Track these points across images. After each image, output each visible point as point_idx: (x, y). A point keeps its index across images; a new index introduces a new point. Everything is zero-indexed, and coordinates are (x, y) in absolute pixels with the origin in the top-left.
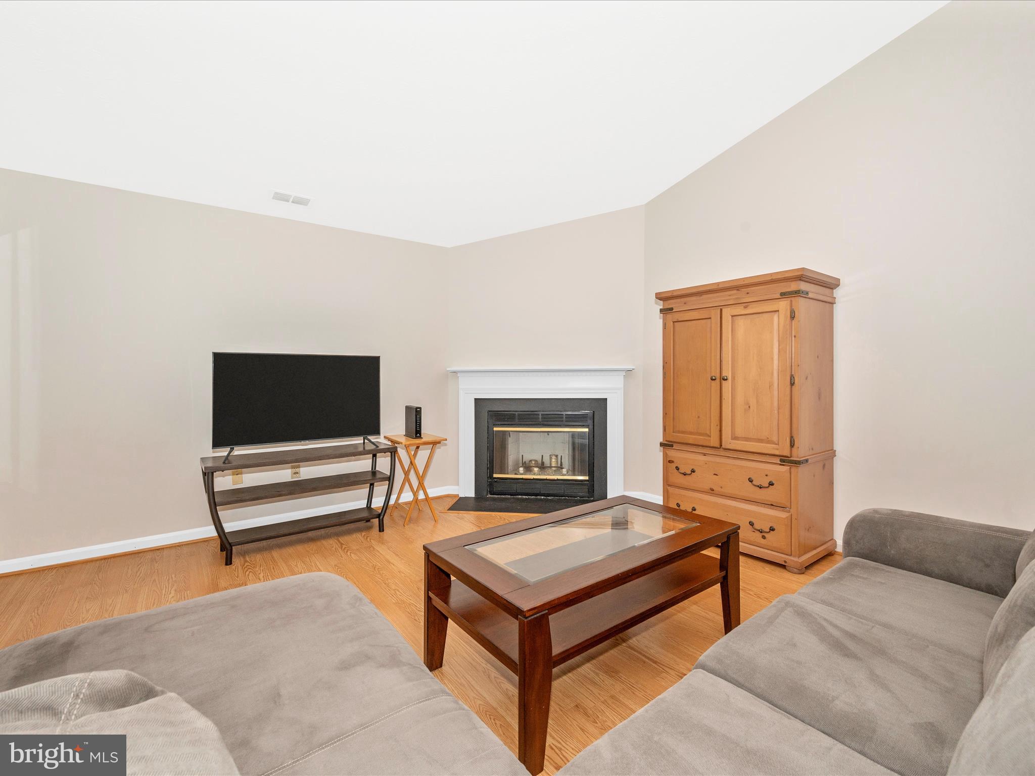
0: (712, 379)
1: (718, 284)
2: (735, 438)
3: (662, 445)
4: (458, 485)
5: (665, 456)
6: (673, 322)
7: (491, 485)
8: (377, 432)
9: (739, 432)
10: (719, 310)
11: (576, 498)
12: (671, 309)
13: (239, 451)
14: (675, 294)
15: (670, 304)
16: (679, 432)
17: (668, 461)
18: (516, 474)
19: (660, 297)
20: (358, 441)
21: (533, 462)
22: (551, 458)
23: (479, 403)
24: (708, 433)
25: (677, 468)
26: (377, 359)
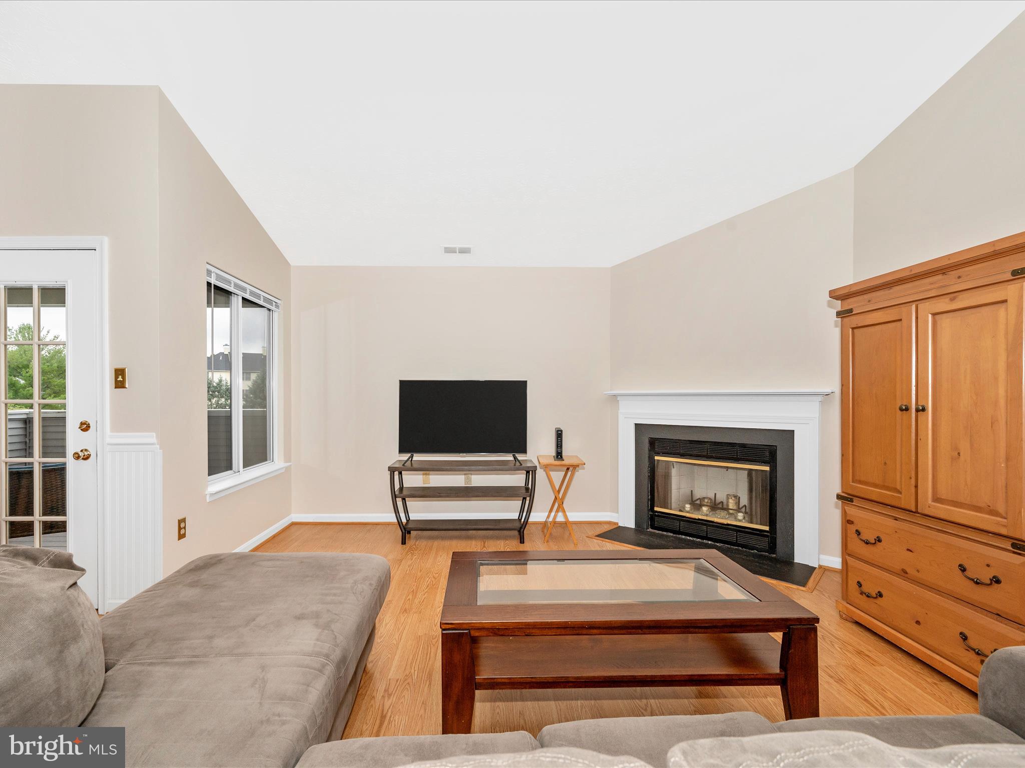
0: (901, 410)
1: (910, 268)
2: (937, 499)
3: (839, 497)
4: (618, 513)
5: (844, 513)
6: (853, 329)
7: (652, 519)
8: (524, 450)
9: (943, 493)
10: (914, 307)
11: (753, 551)
12: (851, 311)
13: (418, 457)
14: (854, 289)
15: (851, 304)
16: (860, 482)
17: (847, 522)
18: (680, 511)
19: (835, 295)
20: (509, 457)
21: (706, 501)
22: (728, 498)
23: (639, 428)
24: (898, 488)
25: (858, 533)
26: (524, 383)
